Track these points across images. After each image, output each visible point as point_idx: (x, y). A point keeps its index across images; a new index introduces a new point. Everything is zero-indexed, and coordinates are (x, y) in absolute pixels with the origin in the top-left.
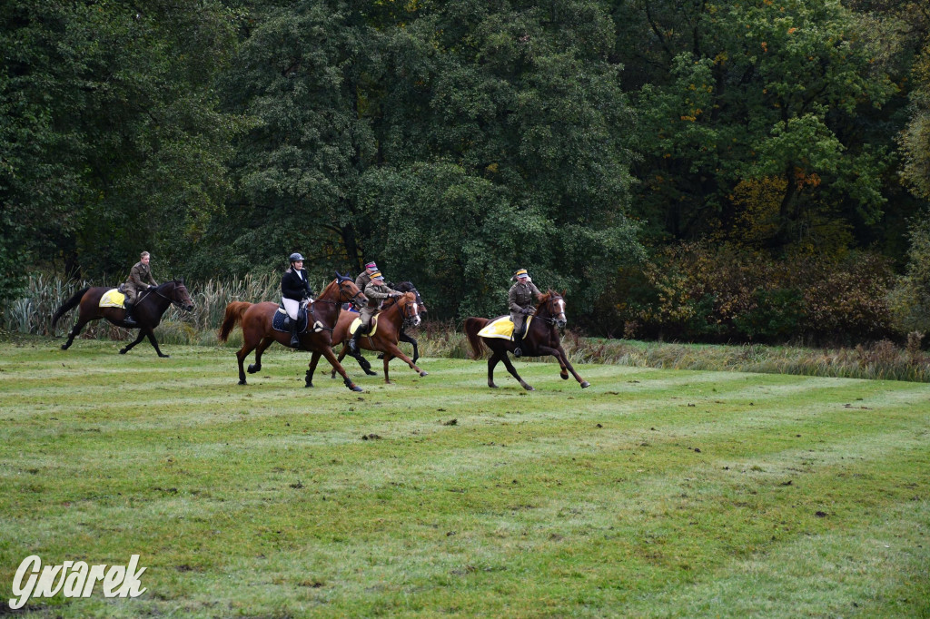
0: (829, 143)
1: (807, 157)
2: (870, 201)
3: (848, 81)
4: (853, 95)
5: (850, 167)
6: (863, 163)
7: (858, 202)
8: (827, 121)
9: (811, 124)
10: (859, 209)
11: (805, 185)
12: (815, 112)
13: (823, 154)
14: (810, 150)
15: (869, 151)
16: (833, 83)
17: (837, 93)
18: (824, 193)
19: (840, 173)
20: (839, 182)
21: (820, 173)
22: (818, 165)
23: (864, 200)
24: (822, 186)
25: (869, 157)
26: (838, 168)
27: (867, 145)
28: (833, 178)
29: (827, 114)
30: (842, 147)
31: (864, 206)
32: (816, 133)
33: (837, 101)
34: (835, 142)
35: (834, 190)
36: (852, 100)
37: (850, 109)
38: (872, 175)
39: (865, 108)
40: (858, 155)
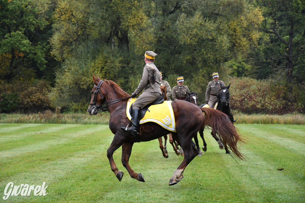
0: (26, 41)
1: (18, 46)
2: (41, 62)
3: (31, 20)
4: (33, 25)
5: (34, 50)
6: (38, 49)
7: (37, 62)
8: (25, 33)
9: (19, 35)
10: (38, 65)
11: (18, 56)
12: (20, 31)
13: (24, 45)
14: (20, 44)
15: (40, 45)
16: (26, 20)
17: (28, 24)
18: (26, 60)
19: (31, 52)
20: (31, 55)
21: (23, 52)
22: (23, 49)
23: (39, 62)
24: (24, 57)
25: (40, 47)
26: (30, 50)
27: (39, 43)
28: (29, 54)
29: (24, 31)
30: (31, 43)
31: (40, 64)
32: (21, 38)
33: (28, 27)
34: (28, 41)
35: (29, 58)
36: (33, 26)
37: (32, 30)
38: (42, 53)
39: (38, 29)
40: (36, 46)
